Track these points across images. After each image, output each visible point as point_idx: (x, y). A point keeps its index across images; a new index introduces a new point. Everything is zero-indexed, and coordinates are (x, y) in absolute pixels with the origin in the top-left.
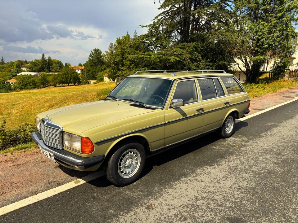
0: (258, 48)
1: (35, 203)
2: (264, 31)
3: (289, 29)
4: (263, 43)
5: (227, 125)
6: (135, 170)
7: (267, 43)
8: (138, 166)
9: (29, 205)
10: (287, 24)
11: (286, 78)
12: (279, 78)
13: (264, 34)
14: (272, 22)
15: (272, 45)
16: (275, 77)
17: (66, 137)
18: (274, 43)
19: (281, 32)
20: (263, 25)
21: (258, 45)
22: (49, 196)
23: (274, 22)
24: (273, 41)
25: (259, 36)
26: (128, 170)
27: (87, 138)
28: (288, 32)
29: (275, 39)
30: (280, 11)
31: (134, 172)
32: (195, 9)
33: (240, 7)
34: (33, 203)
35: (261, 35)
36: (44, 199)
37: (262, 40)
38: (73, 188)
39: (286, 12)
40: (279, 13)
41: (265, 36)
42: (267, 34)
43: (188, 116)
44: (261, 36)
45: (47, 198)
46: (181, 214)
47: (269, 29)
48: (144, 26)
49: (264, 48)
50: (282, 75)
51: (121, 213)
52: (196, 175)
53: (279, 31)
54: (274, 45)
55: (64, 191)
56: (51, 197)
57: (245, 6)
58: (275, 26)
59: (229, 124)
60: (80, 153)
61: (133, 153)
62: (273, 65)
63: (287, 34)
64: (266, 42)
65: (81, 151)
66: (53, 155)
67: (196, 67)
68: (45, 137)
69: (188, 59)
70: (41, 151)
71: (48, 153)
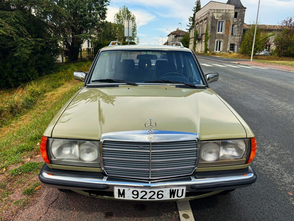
2: (85, 8)
15: (95, 23)
21: (82, 21)
37: (86, 17)
49: (88, 25)
64: (89, 19)
65: (245, 161)
66: (185, 188)
67: (25, 43)
68: (151, 165)
69: (12, 32)
70: (129, 196)
71: (166, 190)
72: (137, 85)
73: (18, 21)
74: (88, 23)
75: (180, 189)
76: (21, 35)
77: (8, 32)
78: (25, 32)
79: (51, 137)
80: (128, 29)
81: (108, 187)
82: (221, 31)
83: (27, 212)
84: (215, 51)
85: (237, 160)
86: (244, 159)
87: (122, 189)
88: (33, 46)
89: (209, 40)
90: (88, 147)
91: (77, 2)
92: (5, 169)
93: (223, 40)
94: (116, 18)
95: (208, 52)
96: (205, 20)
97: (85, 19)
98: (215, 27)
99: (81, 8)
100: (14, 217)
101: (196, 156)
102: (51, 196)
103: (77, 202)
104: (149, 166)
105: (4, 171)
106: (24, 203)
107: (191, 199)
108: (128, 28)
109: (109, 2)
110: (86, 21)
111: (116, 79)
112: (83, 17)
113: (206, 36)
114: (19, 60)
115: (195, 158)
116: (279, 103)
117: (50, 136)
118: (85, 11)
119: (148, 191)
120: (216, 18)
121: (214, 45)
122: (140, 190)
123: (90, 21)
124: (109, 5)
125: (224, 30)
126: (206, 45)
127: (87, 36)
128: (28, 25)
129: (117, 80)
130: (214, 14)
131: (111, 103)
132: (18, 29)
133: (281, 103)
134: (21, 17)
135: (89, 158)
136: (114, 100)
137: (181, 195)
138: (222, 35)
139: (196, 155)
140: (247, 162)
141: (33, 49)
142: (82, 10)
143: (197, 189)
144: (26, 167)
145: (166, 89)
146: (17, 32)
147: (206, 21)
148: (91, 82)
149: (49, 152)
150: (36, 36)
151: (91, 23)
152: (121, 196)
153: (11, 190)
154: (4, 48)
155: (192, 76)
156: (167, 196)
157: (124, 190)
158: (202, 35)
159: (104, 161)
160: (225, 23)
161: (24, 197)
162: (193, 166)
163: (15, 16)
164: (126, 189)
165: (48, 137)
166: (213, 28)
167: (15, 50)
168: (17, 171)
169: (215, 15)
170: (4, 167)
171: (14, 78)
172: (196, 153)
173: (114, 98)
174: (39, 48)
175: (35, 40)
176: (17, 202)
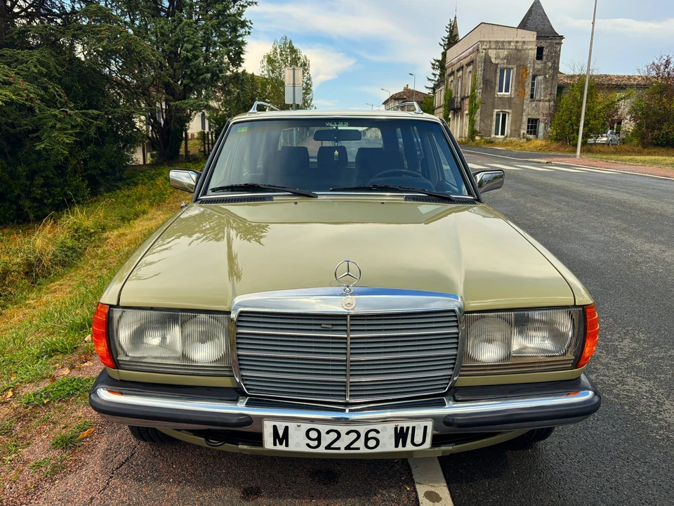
0: (188, 79)
4: (198, 68)
21: (188, 72)
37: (197, 62)
44: (191, 53)
49: (203, 79)
64: (204, 67)
65: (572, 361)
66: (430, 424)
67: (60, 120)
68: (349, 368)
69: (32, 96)
70: (298, 443)
71: (385, 429)
72: (316, 196)
73: (44, 70)
74: (203, 74)
75: (419, 425)
76: (51, 102)
77: (22, 96)
78: (60, 95)
79: (118, 306)
80: (294, 86)
81: (249, 420)
82: (507, 90)
83: (60, 486)
84: (493, 135)
85: (554, 359)
86: (570, 356)
87: (281, 427)
88: (78, 128)
89: (479, 111)
90: (201, 328)
91: (178, 29)
92: (10, 394)
93: (510, 111)
94: (265, 63)
95: (477, 138)
96: (468, 65)
97: (195, 66)
98: (493, 81)
99: (187, 41)
100: (30, 497)
101: (457, 348)
102: (116, 452)
103: (176, 465)
104: (345, 370)
105: (9, 396)
106: (54, 467)
107: (444, 452)
108: (294, 84)
109: (250, 28)
110: (197, 70)
111: (267, 184)
112: (191, 61)
113: (471, 102)
114: (46, 160)
115: (454, 352)
116: (647, 246)
117: (115, 303)
118: (194, 48)
119: (343, 429)
120: (493, 61)
121: (492, 121)
122: (323, 428)
123: (208, 70)
124: (249, 33)
125: (513, 87)
126: (472, 122)
127: (200, 104)
128: (67, 80)
129: (269, 186)
130: (490, 51)
131: (256, 241)
132: (46, 89)
133: (652, 245)
134: (52, 62)
135: (205, 354)
136: (263, 234)
137: (421, 441)
138: (510, 99)
139: (455, 346)
140: (578, 363)
141: (77, 135)
142: (190, 46)
143: (460, 426)
144: (59, 388)
145: (383, 203)
146: (42, 96)
147: (470, 68)
148: (209, 192)
149: (112, 342)
150: (85, 105)
151: (209, 75)
152: (281, 444)
153: (24, 438)
154: (12, 131)
155: (441, 180)
156: (387, 444)
157: (286, 428)
158: (463, 99)
159: (239, 360)
160: (515, 72)
161: (56, 453)
162: (450, 372)
163: (38, 60)
164: (292, 426)
165: (111, 306)
166: (488, 84)
167: (37, 137)
168: (38, 397)
169: (492, 53)
170: (10, 388)
171: (34, 200)
172: (455, 341)
173: (262, 232)
174: (92, 131)
175: (82, 113)
176: (38, 466)
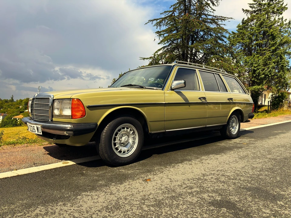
0: (254, 78)
1: (14, 176)
2: (259, 63)
3: (283, 60)
4: (259, 73)
5: (232, 125)
6: (132, 151)
7: (264, 74)
8: (135, 146)
9: (6, 178)
10: (281, 57)
11: (285, 108)
12: (278, 108)
13: (260, 65)
14: (267, 55)
15: (268, 75)
16: (274, 108)
17: (56, 104)
18: (270, 74)
19: (276, 64)
20: (258, 57)
21: (255, 75)
22: (30, 172)
23: (268, 55)
24: (269, 72)
25: (255, 67)
26: (124, 149)
27: (78, 100)
28: (283, 63)
29: (270, 70)
30: (273, 45)
31: (131, 152)
32: (192, 44)
33: (234, 43)
34: (11, 177)
35: (257, 66)
36: (25, 174)
37: (258, 71)
38: (60, 167)
39: (279, 45)
40: (272, 47)
41: (260, 68)
42: (262, 65)
43: (190, 102)
44: (257, 68)
45: (28, 174)
46: (186, 185)
47: (264, 61)
48: (145, 58)
49: (261, 78)
50: (281, 105)
51: (113, 184)
52: (202, 160)
53: (274, 62)
54: (270, 75)
55: (49, 170)
56: (34, 173)
57: (239, 42)
58: (270, 59)
59: (234, 124)
60: (70, 119)
61: (129, 129)
62: (271, 96)
63: (282, 66)
64: (262, 72)
65: (71, 116)
66: (40, 126)
68: (34, 111)
70: (29, 129)
71: (35, 127)
122: (30, 125)
137: (40, 132)
142: (256, 65)
156: (36, 131)
162: (48, 115)
